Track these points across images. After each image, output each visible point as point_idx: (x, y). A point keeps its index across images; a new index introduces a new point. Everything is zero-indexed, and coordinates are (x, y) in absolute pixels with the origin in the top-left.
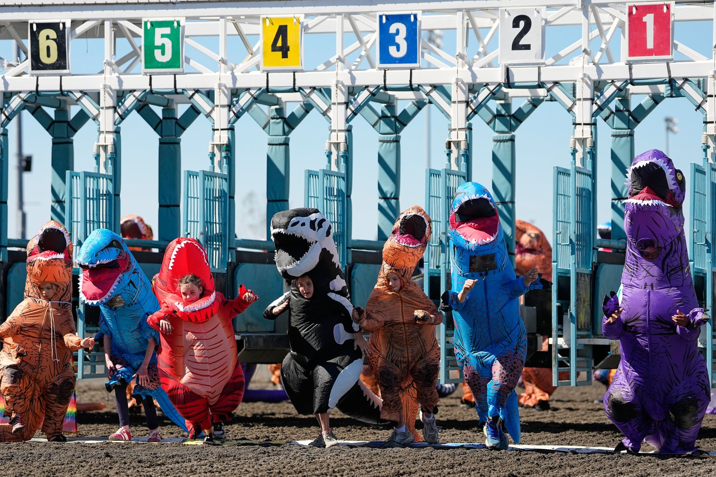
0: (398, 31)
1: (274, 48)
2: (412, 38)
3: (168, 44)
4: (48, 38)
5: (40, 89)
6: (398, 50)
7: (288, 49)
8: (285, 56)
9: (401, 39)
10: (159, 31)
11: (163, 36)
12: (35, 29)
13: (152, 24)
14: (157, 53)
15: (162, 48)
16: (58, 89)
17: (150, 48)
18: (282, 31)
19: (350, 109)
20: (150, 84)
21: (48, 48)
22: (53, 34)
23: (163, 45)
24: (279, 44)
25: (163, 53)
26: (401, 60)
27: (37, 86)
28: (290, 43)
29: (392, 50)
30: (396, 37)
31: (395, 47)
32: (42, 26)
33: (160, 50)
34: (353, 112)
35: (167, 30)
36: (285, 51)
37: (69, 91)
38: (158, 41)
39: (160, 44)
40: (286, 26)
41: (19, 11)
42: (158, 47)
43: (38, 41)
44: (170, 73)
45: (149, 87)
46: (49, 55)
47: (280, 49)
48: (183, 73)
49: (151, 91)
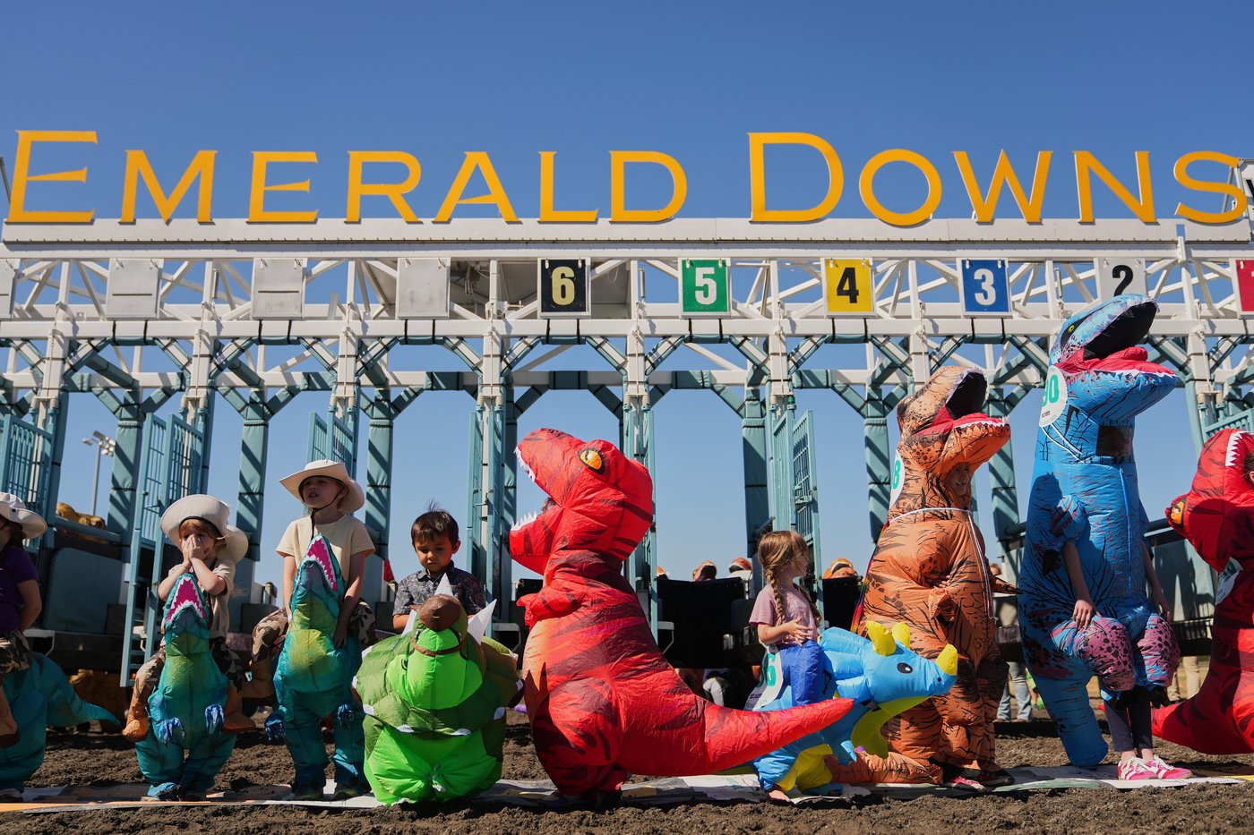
0: (984, 277)
1: (840, 291)
2: (1000, 284)
3: (712, 285)
4: (563, 276)
5: (551, 333)
6: (986, 297)
7: (857, 293)
8: (853, 300)
9: (988, 285)
10: (700, 271)
11: (705, 276)
12: (547, 266)
13: (691, 263)
14: (699, 295)
15: (705, 289)
16: (575, 333)
17: (690, 289)
18: (849, 274)
19: (934, 360)
20: (690, 329)
21: (563, 288)
22: (569, 272)
23: (706, 286)
24: (846, 287)
25: (706, 295)
26: (990, 308)
27: (548, 329)
28: (858, 287)
29: (979, 297)
30: (983, 284)
31: (982, 295)
32: (555, 264)
33: (702, 292)
34: (937, 363)
35: (711, 270)
36: (853, 295)
37: (586, 337)
38: (700, 282)
39: (702, 285)
40: (853, 269)
41: (527, 248)
42: (700, 288)
43: (551, 280)
44: (713, 317)
45: (689, 333)
46: (563, 295)
47: (847, 293)
48: (730, 317)
49: (691, 336)
